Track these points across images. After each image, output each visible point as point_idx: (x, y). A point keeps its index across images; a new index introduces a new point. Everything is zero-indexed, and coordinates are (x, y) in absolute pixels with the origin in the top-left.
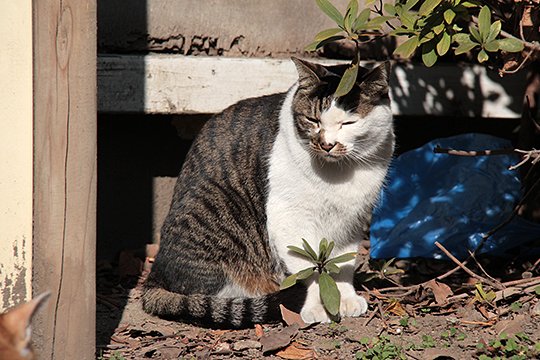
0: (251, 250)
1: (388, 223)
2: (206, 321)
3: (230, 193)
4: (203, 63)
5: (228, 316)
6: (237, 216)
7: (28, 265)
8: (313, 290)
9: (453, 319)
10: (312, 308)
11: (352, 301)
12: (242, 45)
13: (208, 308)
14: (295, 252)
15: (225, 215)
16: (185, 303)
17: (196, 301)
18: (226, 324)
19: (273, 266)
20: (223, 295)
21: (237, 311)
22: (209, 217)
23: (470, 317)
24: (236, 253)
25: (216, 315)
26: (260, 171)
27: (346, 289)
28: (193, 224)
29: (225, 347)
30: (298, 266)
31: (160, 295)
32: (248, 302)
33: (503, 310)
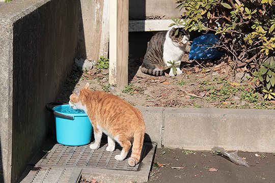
0: (160, 62)
1: (193, 51)
2: (152, 75)
3: (156, 51)
4: (157, 21)
5: (156, 74)
6: (157, 55)
7: (116, 67)
8: (171, 69)
9: (197, 75)
10: (171, 73)
11: (179, 71)
12: (165, 17)
13: (152, 72)
14: (168, 62)
15: (155, 55)
16: (148, 71)
17: (150, 71)
18: (155, 76)
19: (164, 65)
20: (155, 70)
21: (157, 73)
22: (152, 55)
23: (201, 75)
24: (157, 62)
25: (154, 74)
26: (162, 47)
27: (178, 69)
28: (150, 57)
29: (153, 81)
30: (169, 65)
31: (144, 69)
32: (159, 71)
33: (207, 74)
